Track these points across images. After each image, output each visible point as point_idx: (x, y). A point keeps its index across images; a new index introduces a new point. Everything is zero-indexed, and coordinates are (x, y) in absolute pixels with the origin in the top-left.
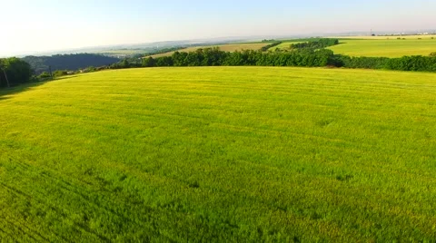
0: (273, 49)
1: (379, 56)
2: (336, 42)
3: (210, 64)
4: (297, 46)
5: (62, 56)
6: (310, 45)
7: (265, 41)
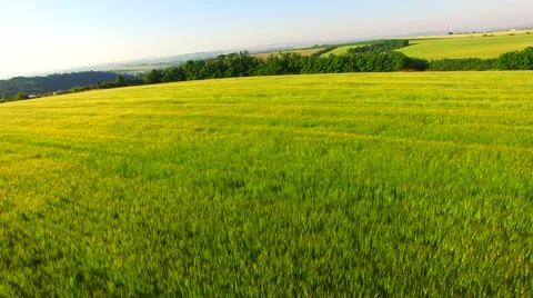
0: (326, 55)
1: (467, 57)
2: (406, 43)
3: (235, 75)
4: (356, 50)
5: (60, 75)
6: (373, 47)
7: (317, 46)
